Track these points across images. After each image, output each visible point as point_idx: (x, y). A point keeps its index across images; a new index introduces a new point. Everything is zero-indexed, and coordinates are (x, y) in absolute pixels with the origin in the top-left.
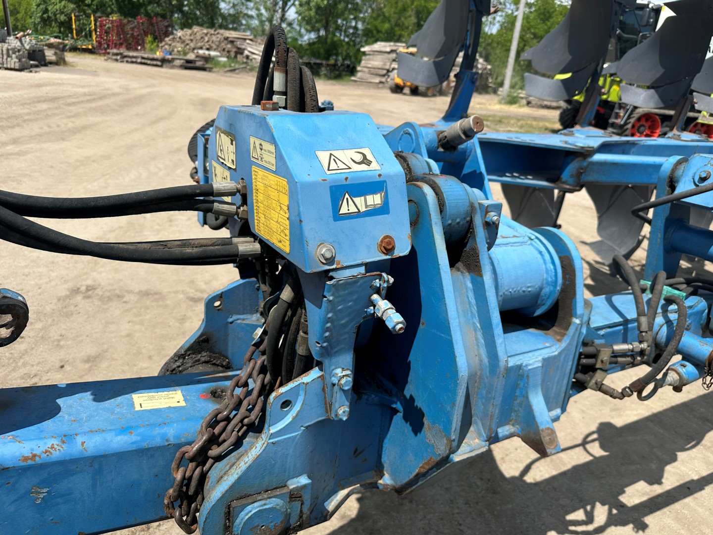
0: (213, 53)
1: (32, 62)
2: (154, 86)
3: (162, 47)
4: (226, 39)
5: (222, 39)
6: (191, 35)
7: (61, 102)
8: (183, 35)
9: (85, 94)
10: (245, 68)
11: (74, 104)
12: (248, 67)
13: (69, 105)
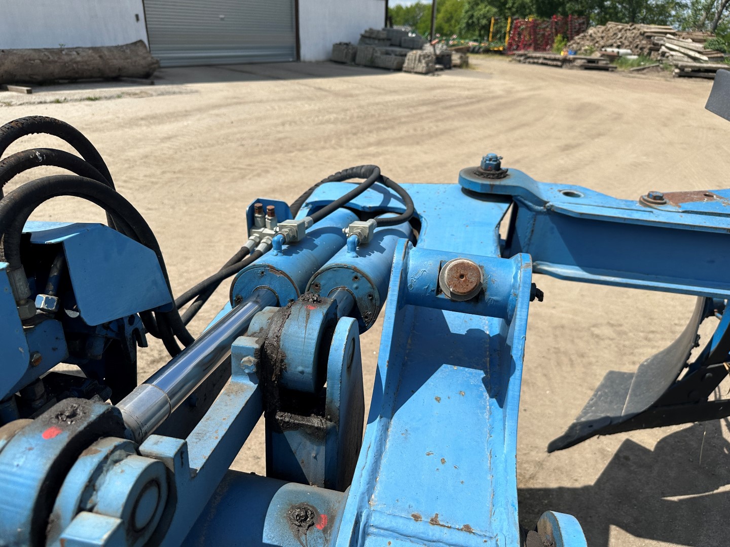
0: (622, 51)
1: (438, 66)
2: (539, 88)
3: (569, 46)
4: (642, 34)
5: (638, 34)
6: (603, 32)
7: (442, 105)
8: (595, 33)
9: (467, 98)
10: (658, 66)
11: (451, 107)
12: (661, 66)
13: (447, 108)
